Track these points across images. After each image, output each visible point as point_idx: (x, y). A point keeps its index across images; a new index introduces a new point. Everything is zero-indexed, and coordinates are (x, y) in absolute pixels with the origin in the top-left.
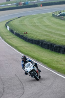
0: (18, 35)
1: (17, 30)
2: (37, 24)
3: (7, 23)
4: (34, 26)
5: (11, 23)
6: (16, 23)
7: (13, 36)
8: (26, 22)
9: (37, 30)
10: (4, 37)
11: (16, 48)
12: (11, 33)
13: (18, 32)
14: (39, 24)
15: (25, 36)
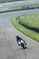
0: (23, 25)
1: (23, 22)
2: (34, 19)
3: (17, 18)
4: (32, 20)
5: (19, 18)
6: (22, 18)
7: (20, 25)
8: (28, 17)
9: (34, 22)
10: (15, 26)
11: (22, 32)
12: (19, 24)
13: (23, 23)
14: (35, 19)
15: (27, 25)
